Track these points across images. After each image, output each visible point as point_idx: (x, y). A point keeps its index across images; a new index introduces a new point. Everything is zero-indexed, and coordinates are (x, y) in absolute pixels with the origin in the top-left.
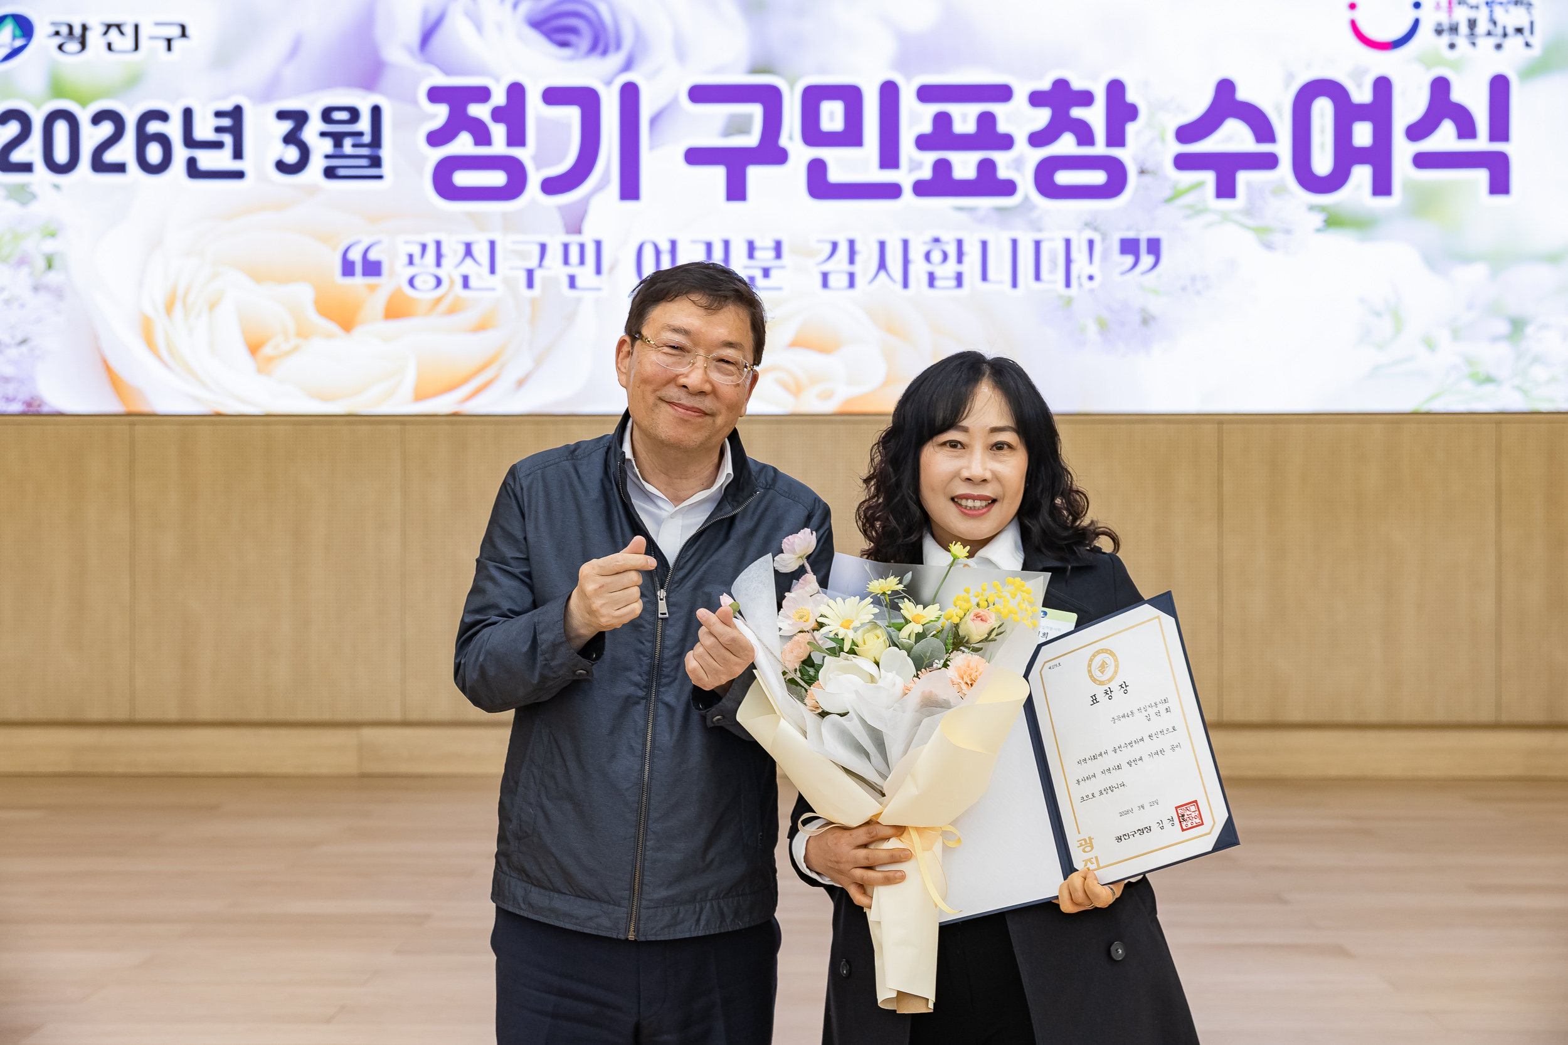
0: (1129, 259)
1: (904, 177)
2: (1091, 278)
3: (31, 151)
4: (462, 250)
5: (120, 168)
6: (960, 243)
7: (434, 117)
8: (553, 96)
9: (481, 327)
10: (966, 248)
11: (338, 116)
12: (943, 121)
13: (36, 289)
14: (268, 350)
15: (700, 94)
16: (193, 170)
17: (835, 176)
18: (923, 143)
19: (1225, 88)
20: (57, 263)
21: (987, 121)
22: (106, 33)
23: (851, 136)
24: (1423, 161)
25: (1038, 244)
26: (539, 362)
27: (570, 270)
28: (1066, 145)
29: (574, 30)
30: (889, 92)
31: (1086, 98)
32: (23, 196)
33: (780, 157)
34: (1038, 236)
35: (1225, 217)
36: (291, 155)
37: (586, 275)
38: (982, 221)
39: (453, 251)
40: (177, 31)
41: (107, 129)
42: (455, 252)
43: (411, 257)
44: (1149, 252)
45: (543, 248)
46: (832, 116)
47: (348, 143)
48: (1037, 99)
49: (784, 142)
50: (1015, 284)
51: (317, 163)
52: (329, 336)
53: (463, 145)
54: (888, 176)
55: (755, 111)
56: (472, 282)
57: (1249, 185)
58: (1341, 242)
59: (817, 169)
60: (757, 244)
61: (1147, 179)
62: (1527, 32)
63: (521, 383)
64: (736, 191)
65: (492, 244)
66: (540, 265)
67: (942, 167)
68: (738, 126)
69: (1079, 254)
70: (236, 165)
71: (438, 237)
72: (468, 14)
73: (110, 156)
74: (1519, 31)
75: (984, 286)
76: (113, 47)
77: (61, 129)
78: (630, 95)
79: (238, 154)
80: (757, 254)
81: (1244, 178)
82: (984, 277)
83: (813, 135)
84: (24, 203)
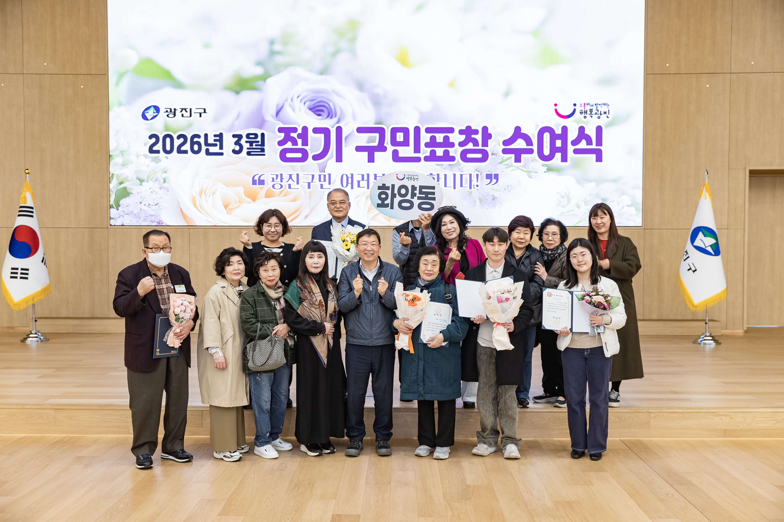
0: (489, 180)
1: (421, 155)
2: (477, 186)
3: (159, 147)
4: (288, 176)
5: (186, 152)
6: (438, 175)
7: (281, 136)
8: (316, 130)
9: (294, 200)
10: (440, 177)
11: (251, 136)
12: (433, 138)
13: (160, 188)
14: (230, 207)
15: (360, 130)
16: (208, 153)
17: (401, 155)
18: (427, 145)
19: (518, 129)
20: (166, 181)
21: (446, 138)
22: (181, 111)
23: (405, 143)
24: (576, 151)
25: (461, 175)
26: (312, 211)
27: (321, 183)
28: (470, 146)
29: (322, 111)
30: (417, 130)
31: (476, 132)
32: (157, 161)
33: (384, 149)
34: (462, 173)
35: (518, 168)
36: (237, 148)
37: (326, 185)
38: (445, 169)
39: (286, 177)
40: (203, 111)
41: (182, 140)
42: (287, 177)
43: (273, 179)
44: (494, 179)
45: (313, 176)
46: (400, 137)
47: (254, 144)
48: (461, 132)
49: (385, 145)
50: (454, 188)
51: (245, 151)
52: (249, 203)
53: (289, 145)
54: (417, 155)
55: (377, 135)
56: (292, 187)
57: (524, 158)
58: (552, 176)
59: (395, 153)
60: (377, 176)
61: (494, 156)
62: (607, 113)
63: (306, 217)
64: (371, 159)
65: (298, 175)
66: (312, 182)
67: (433, 153)
68: (371, 140)
69: (474, 179)
70: (221, 151)
71: (281, 173)
72: (290, 106)
73: (183, 148)
74: (605, 113)
75: (446, 188)
76: (184, 116)
77: (168, 140)
78: (339, 130)
79: (221, 148)
80: (378, 178)
81: (523, 156)
82: (445, 186)
83: (394, 142)
84: (156, 163)
